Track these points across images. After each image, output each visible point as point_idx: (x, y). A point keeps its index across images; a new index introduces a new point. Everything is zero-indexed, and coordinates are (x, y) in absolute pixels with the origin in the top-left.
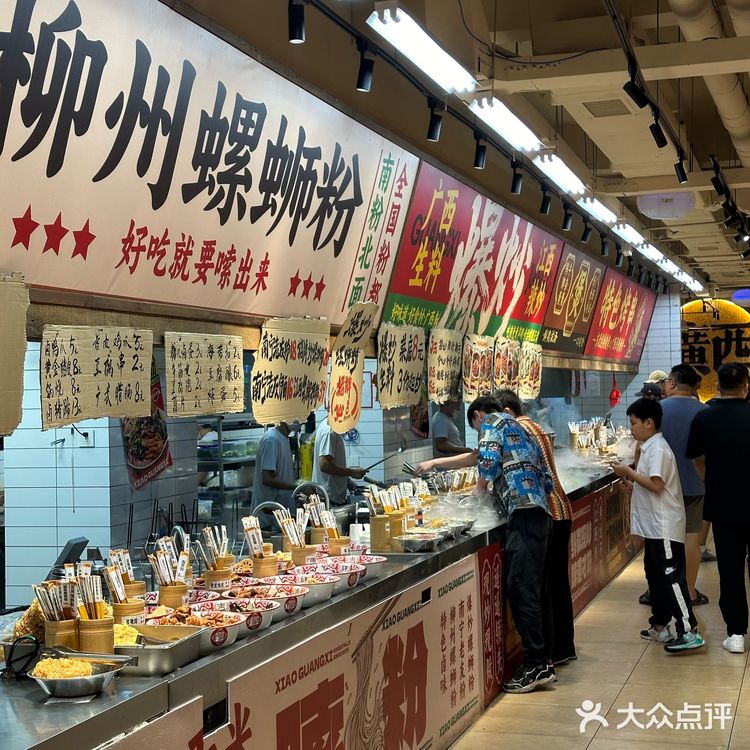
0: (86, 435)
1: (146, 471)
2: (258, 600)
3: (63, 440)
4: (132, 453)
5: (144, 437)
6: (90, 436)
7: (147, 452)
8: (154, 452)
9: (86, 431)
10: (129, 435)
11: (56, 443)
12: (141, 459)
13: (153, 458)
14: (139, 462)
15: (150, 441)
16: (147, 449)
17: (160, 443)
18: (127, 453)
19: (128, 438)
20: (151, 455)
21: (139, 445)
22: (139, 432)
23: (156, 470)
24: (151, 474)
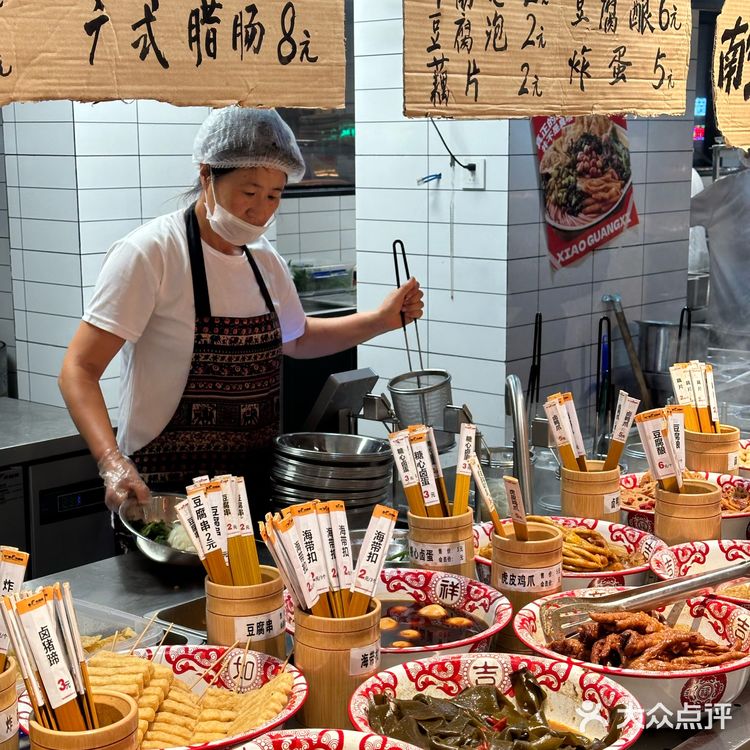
0: (472, 168)
1: (582, 234)
2: (593, 677)
3: (439, 177)
4: (556, 203)
5: (582, 174)
6: (479, 170)
7: (589, 201)
8: (603, 201)
9: (472, 161)
10: (551, 170)
11: (427, 180)
12: (574, 213)
13: (599, 212)
14: (569, 219)
15: (595, 181)
16: (589, 196)
17: (615, 187)
18: (544, 201)
19: (547, 176)
20: (596, 206)
21: (571, 189)
22: (573, 165)
23: (604, 232)
24: (592, 239)
